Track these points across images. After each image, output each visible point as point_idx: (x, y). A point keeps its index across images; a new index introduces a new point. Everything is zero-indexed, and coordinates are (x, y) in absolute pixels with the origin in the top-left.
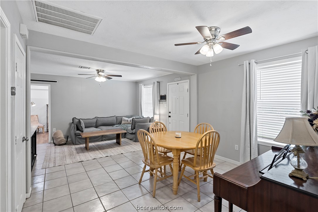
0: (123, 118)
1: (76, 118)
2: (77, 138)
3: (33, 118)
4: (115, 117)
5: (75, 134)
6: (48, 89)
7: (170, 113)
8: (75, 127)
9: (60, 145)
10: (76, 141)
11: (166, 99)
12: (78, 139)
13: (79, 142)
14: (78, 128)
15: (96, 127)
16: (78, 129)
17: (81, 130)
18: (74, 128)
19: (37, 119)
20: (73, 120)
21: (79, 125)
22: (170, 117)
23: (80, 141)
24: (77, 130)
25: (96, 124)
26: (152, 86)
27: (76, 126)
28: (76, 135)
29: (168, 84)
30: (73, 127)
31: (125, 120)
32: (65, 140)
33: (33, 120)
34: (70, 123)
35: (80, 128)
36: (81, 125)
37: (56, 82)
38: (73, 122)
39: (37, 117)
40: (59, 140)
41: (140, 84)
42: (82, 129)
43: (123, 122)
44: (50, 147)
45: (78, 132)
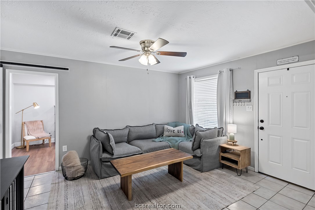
0: (166, 126)
1: (99, 129)
2: (103, 166)
3: (36, 125)
4: (154, 125)
5: (101, 159)
6: (54, 85)
7: (262, 121)
8: (100, 147)
9: (74, 179)
10: (102, 171)
11: (250, 98)
12: (105, 168)
13: (108, 174)
14: (106, 148)
15: (129, 142)
16: (105, 150)
17: (111, 152)
18: (99, 149)
19: (42, 127)
20: (93, 132)
21: (107, 143)
22: (262, 128)
23: (108, 172)
24: (103, 153)
25: (128, 138)
26: (217, 77)
27: (101, 145)
28: (102, 161)
29: (256, 71)
30: (97, 146)
31: (168, 131)
32: (82, 169)
33: (36, 128)
34: (88, 137)
35: (109, 149)
36: (111, 144)
37: (68, 69)
38: (94, 136)
39: (42, 123)
40: (73, 170)
41: (188, 77)
42: (112, 150)
43: (166, 133)
44: (57, 185)
45: (105, 155)
